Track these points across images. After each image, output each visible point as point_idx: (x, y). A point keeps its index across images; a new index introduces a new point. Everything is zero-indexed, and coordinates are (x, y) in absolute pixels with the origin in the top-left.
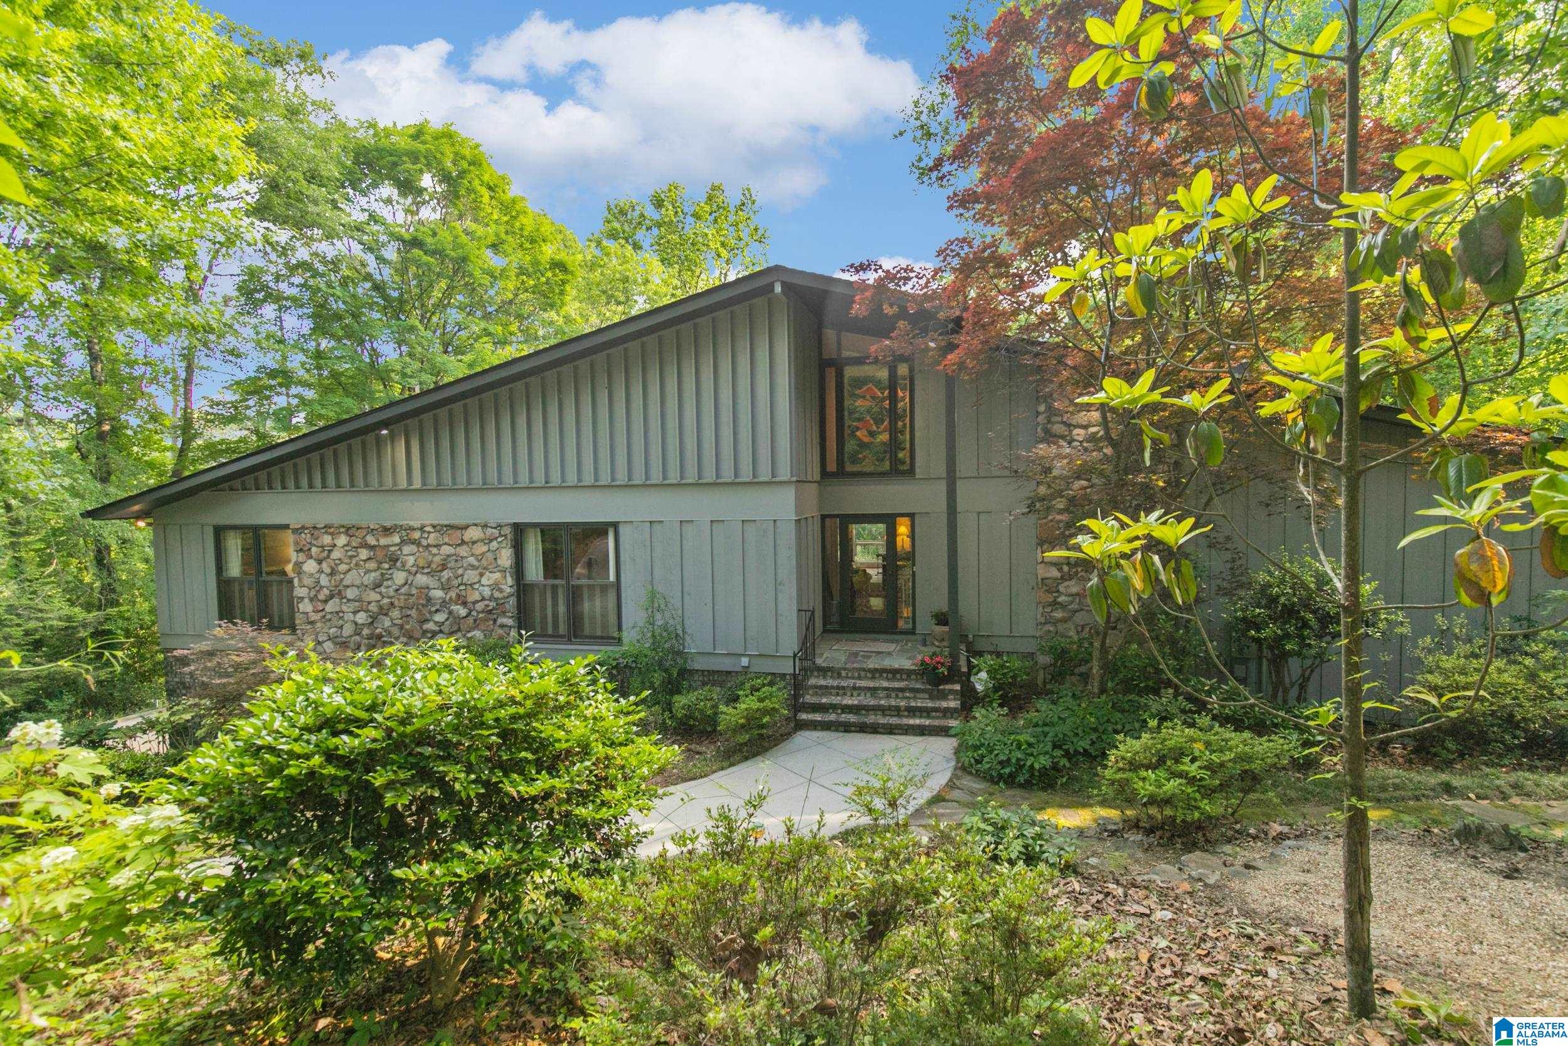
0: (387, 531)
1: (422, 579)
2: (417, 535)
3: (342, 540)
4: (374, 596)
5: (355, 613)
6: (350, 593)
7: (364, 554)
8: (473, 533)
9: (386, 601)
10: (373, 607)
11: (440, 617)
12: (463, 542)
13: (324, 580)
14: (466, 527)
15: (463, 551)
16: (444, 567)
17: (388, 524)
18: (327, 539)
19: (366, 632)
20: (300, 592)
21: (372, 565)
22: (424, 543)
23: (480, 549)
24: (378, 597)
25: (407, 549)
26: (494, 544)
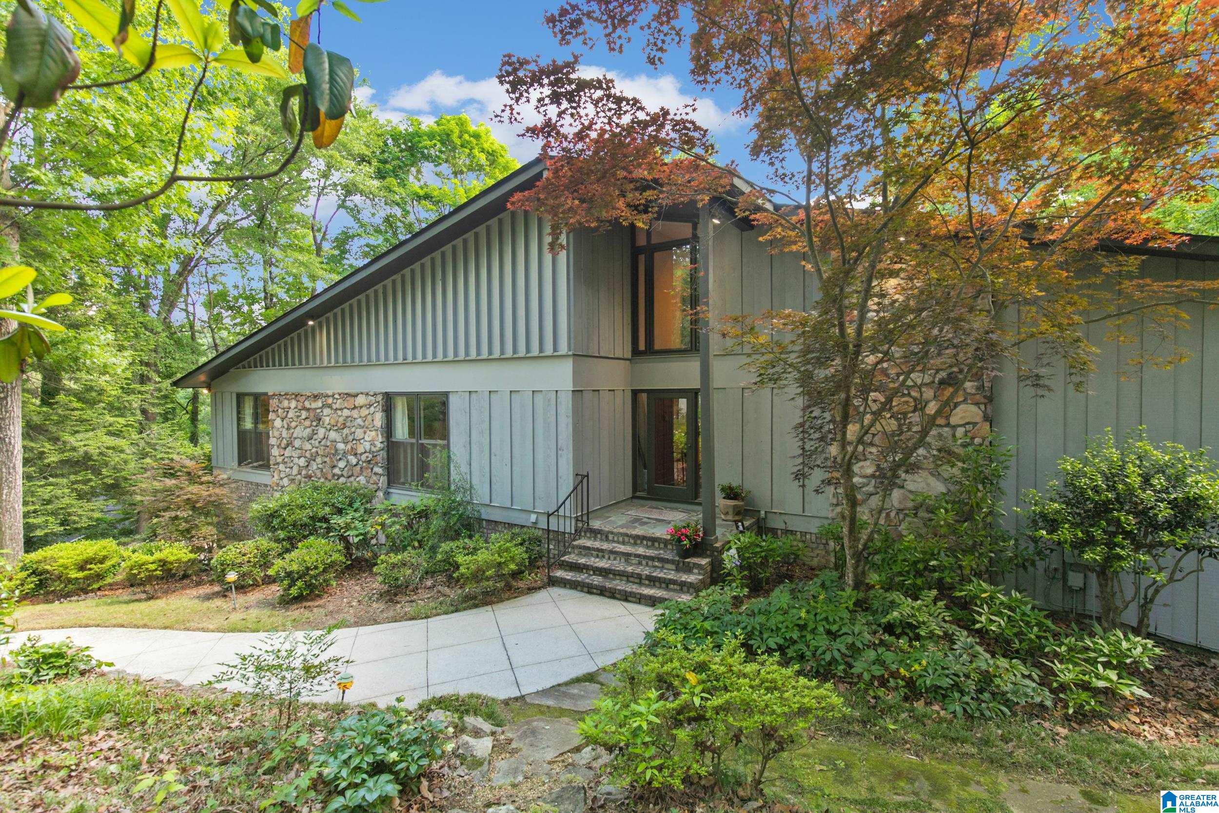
0: (316, 397)
1: (333, 435)
2: (330, 401)
3: (293, 404)
4: (308, 446)
5: (299, 458)
6: (297, 443)
7: (304, 414)
8: (361, 400)
9: (314, 450)
10: (308, 455)
11: (342, 464)
12: (355, 408)
13: (285, 434)
14: (356, 396)
15: (355, 414)
16: (344, 426)
17: (316, 393)
18: (286, 403)
19: (304, 472)
20: (273, 441)
21: (307, 423)
22: (334, 407)
23: (365, 412)
24: (310, 447)
25: (327, 411)
26: (372, 409)
